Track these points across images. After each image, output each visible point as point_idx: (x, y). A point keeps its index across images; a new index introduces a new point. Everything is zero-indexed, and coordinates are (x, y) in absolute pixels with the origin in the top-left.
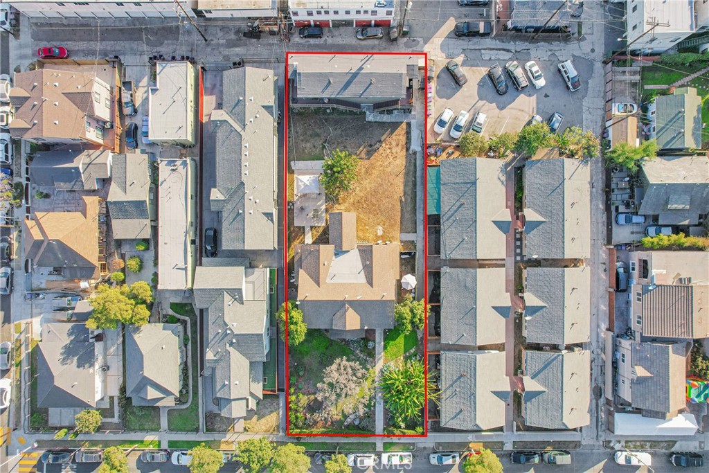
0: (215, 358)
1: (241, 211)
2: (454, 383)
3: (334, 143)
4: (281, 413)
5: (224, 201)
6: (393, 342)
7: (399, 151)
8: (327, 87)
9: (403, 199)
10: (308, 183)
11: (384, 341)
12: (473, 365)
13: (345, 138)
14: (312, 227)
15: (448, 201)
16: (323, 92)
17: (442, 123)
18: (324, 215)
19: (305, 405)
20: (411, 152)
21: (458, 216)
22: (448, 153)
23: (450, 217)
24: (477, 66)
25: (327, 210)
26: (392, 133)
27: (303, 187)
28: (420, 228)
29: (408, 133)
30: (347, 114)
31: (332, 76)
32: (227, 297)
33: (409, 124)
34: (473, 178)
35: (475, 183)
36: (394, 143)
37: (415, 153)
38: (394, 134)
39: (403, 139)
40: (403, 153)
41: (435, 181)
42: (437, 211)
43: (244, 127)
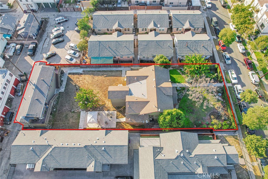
0: (201, 166)
1: (103, 149)
2: (191, 50)
3: (72, 107)
4: (225, 135)
5: (95, 161)
6: (176, 79)
7: (82, 78)
8: (39, 101)
9: (105, 76)
10: (91, 116)
11: (176, 83)
13: (71, 102)
14: (117, 118)
15: (107, 53)
16: (41, 104)
17: (71, 60)
18: (111, 112)
19: (217, 120)
20: (83, 73)
21: (114, 49)
22: (86, 58)
23: (115, 53)
24: (49, 49)
25: (108, 110)
26: (72, 81)
27: (93, 119)
28: (119, 69)
29: (74, 74)
30: (58, 101)
31: (34, 98)
32: (159, 157)
33: (69, 74)
34: (98, 42)
35: (100, 42)
36: (78, 80)
37: (84, 71)
38: (73, 79)
39: (76, 76)
40: (83, 76)
41: (98, 60)
42: (111, 59)
43: (50, 145)
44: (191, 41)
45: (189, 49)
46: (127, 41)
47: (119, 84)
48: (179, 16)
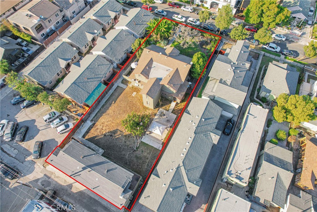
1: (203, 120)
2: (141, 24)
3: (131, 148)
5: (211, 132)
7: (99, 125)
8: (112, 170)
9: (113, 103)
10: (157, 127)
12: (129, 24)
15: (92, 85)
16: (116, 168)
18: (158, 113)
19: (208, 45)
20: (93, 122)
21: (93, 76)
22: (76, 112)
24: (25, 149)
25: (155, 115)
26: (96, 137)
27: (161, 127)
28: (114, 87)
29: (87, 132)
31: (104, 174)
32: (228, 83)
33: (84, 137)
34: (73, 86)
35: (74, 83)
36: (98, 131)
37: (92, 121)
38: (94, 135)
39: (92, 131)
40: (97, 123)
41: (92, 97)
42: (101, 85)
43: (178, 167)
44: (133, 19)
45: (139, 25)
46: (94, 60)
47: (132, 94)
48: (98, 13)
